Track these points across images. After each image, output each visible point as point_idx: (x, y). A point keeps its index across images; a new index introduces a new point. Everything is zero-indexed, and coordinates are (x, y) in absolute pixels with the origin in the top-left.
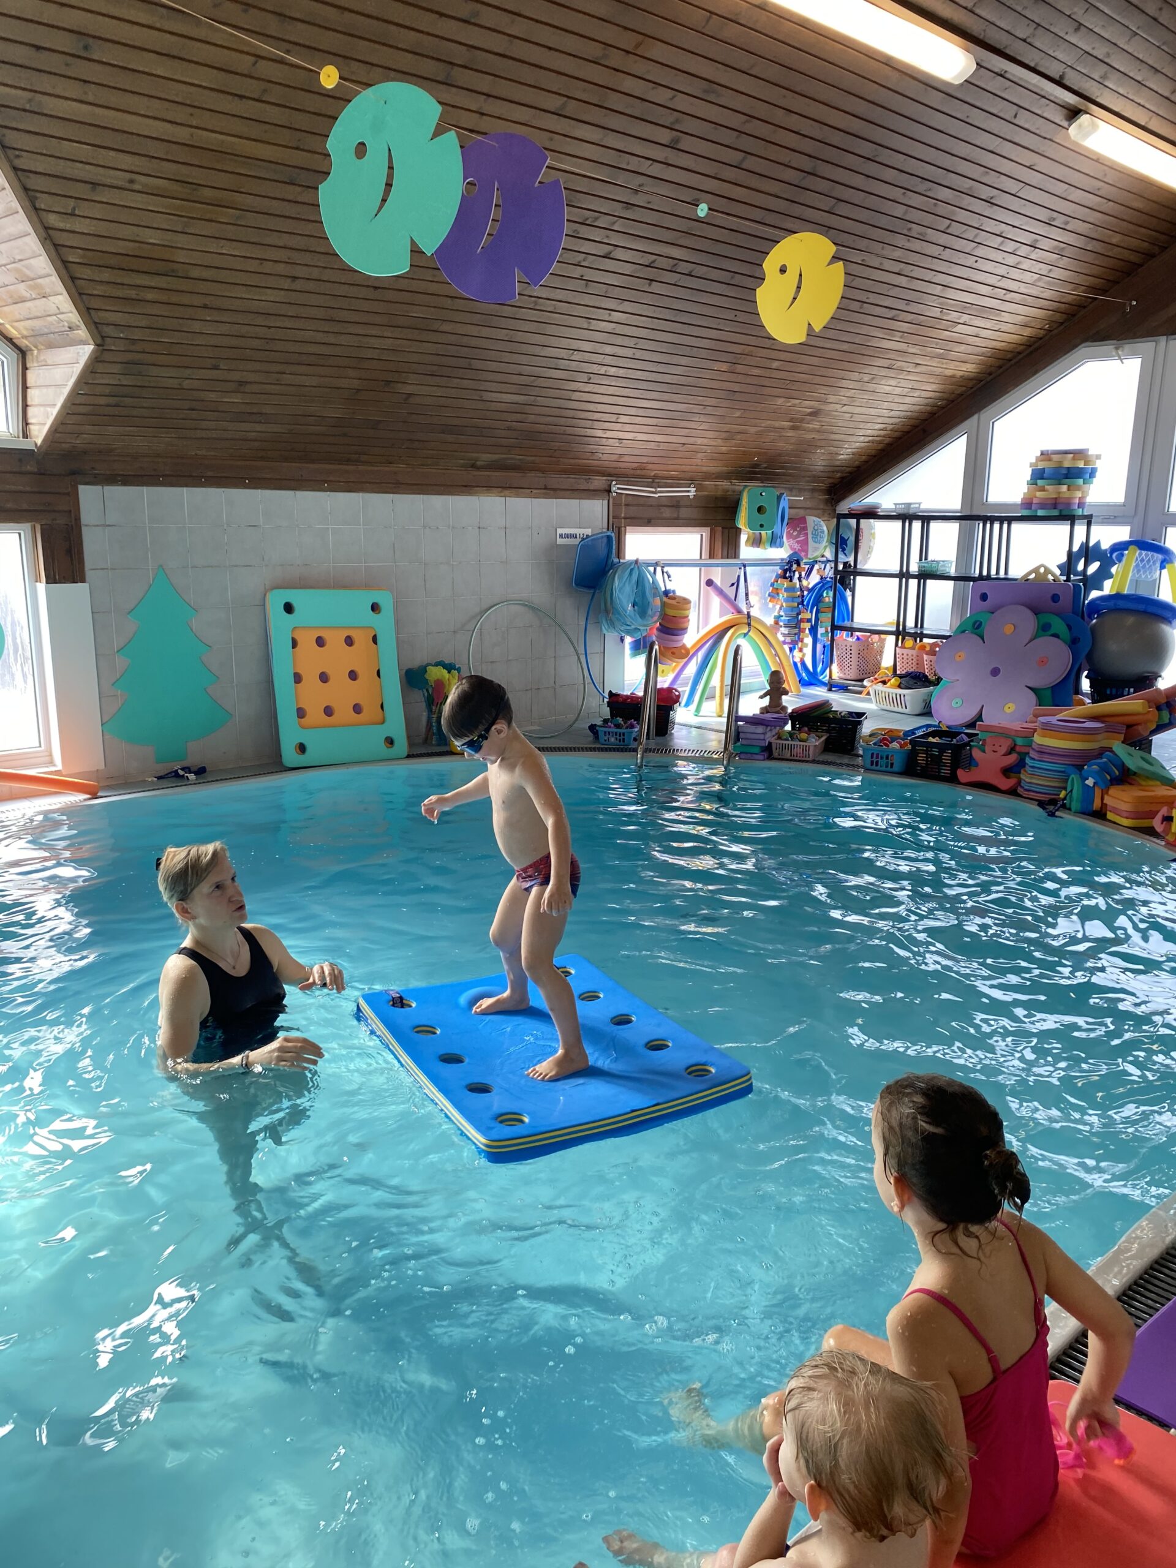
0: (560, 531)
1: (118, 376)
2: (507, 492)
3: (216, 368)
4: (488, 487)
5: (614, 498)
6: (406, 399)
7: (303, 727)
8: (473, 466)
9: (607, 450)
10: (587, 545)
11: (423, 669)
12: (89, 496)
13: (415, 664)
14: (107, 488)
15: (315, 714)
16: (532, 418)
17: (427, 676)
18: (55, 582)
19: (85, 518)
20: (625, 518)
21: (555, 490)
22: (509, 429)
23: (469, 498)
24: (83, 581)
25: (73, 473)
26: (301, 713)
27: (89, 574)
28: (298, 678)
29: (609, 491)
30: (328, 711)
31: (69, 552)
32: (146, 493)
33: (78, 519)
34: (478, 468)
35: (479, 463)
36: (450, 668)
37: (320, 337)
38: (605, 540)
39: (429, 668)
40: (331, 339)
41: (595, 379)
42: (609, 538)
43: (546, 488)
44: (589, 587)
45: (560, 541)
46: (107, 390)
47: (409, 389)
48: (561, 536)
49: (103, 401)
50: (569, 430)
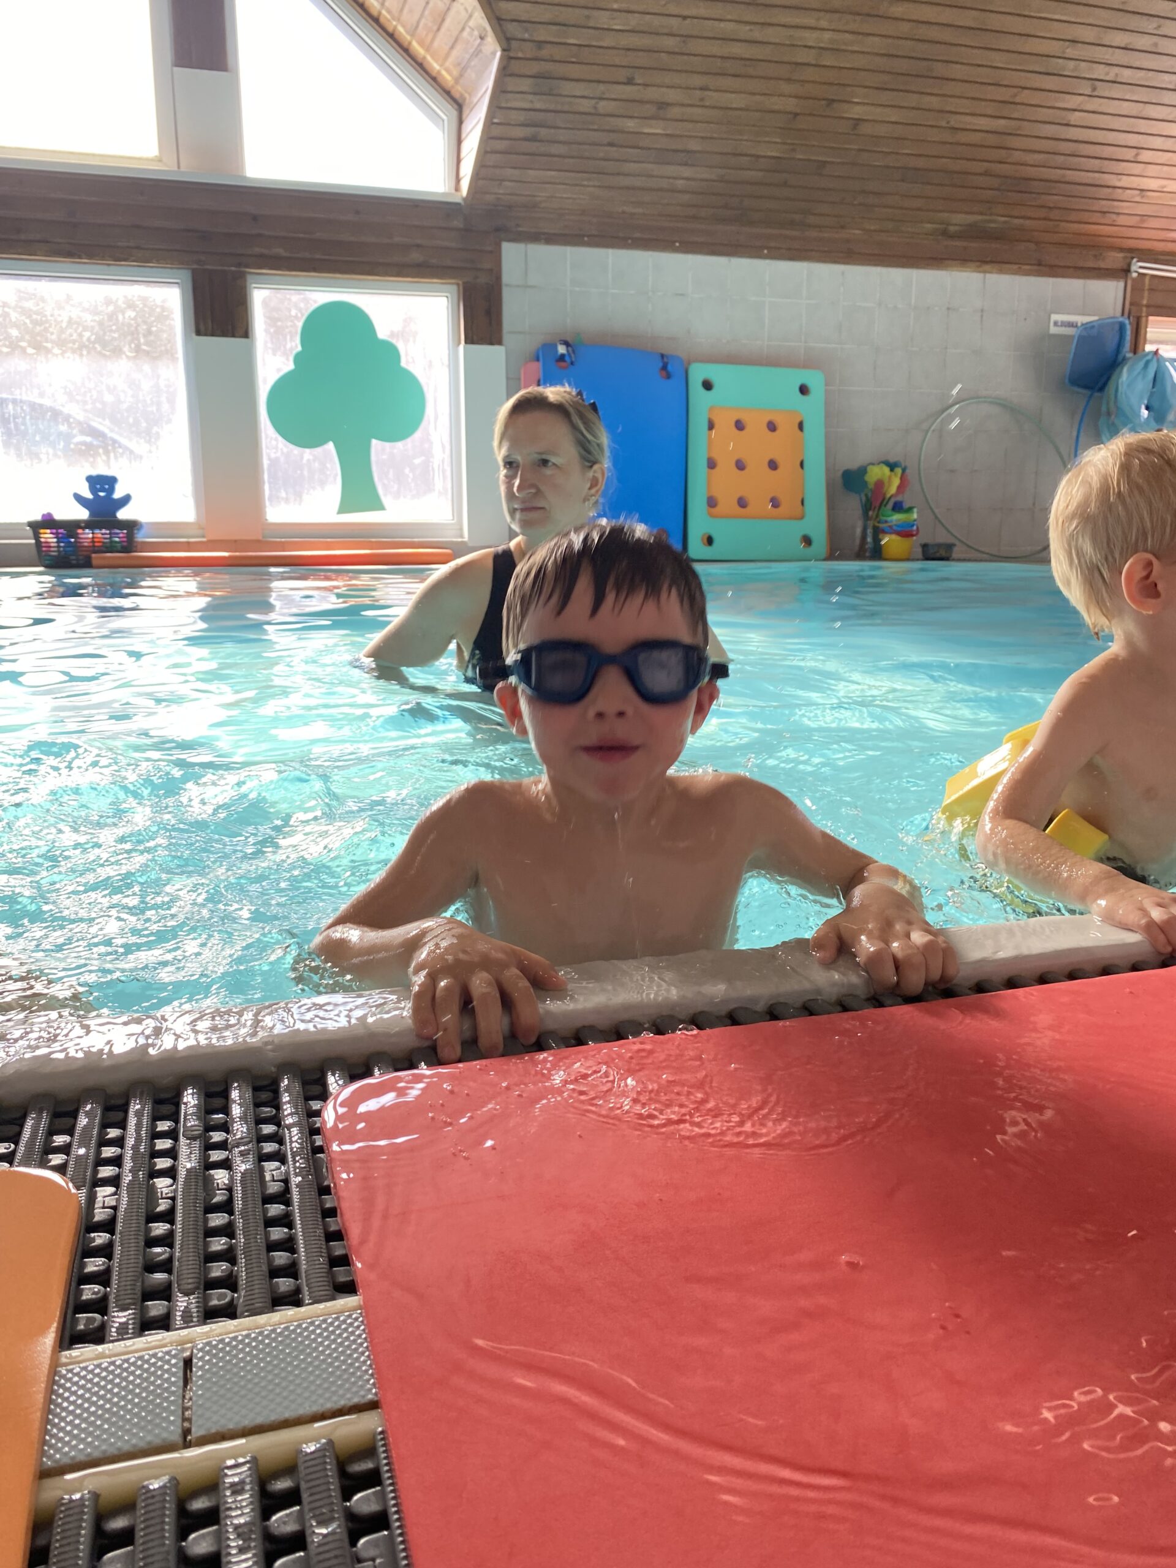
0: (1055, 317)
1: (530, 97)
2: (987, 267)
3: (630, 82)
4: (963, 259)
5: (1134, 280)
6: (855, 127)
7: (711, 515)
8: (945, 233)
9: (1124, 207)
10: (1089, 337)
11: (863, 471)
12: (512, 254)
13: (853, 465)
14: (530, 246)
15: (727, 502)
16: (1017, 156)
17: (867, 478)
18: (473, 342)
19: (505, 279)
20: (1148, 306)
21: (1052, 266)
22: (986, 173)
23: (939, 272)
24: (499, 342)
25: (498, 230)
26: (712, 503)
27: (506, 337)
28: (712, 464)
29: (1127, 271)
30: (742, 503)
31: (488, 313)
32: (569, 251)
33: (499, 278)
34: (952, 237)
35: (952, 229)
36: (892, 466)
37: (744, 31)
38: (1117, 327)
39: (870, 468)
40: (757, 34)
41: (1104, 90)
42: (1122, 327)
43: (1039, 265)
44: (1086, 387)
45: (1053, 330)
46: (522, 117)
47: (857, 112)
48: (1056, 324)
49: (520, 132)
50: (1071, 175)
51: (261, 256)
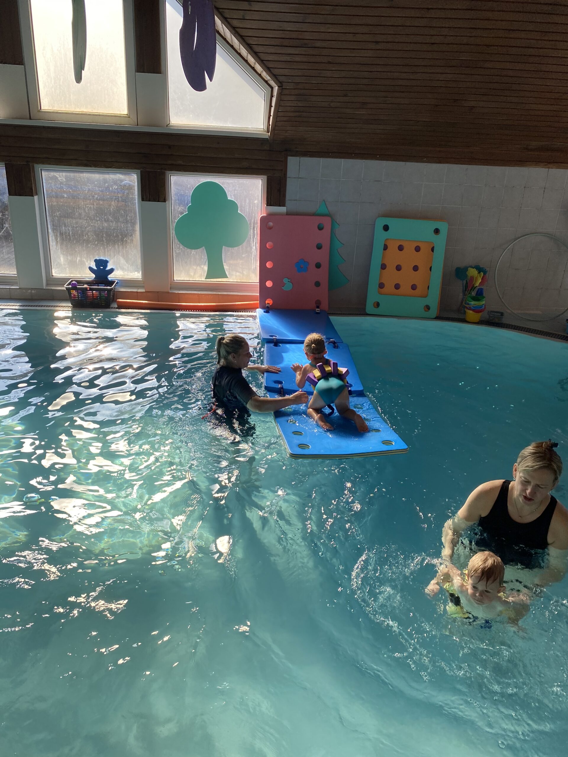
1: (296, 102)
2: (550, 165)
4: (536, 162)
6: (471, 109)
7: (380, 293)
8: (527, 149)
11: (466, 269)
12: (293, 162)
13: (462, 265)
14: (302, 158)
15: (389, 287)
17: (467, 273)
18: (271, 205)
19: (289, 174)
23: (522, 168)
24: (284, 205)
25: (286, 150)
26: (381, 286)
27: (287, 203)
28: (383, 267)
30: (397, 287)
31: (279, 191)
32: (322, 161)
33: (285, 174)
34: (531, 150)
35: (531, 147)
36: (480, 269)
39: (470, 269)
46: (293, 109)
47: (471, 104)
49: (292, 114)
51: (172, 165)
